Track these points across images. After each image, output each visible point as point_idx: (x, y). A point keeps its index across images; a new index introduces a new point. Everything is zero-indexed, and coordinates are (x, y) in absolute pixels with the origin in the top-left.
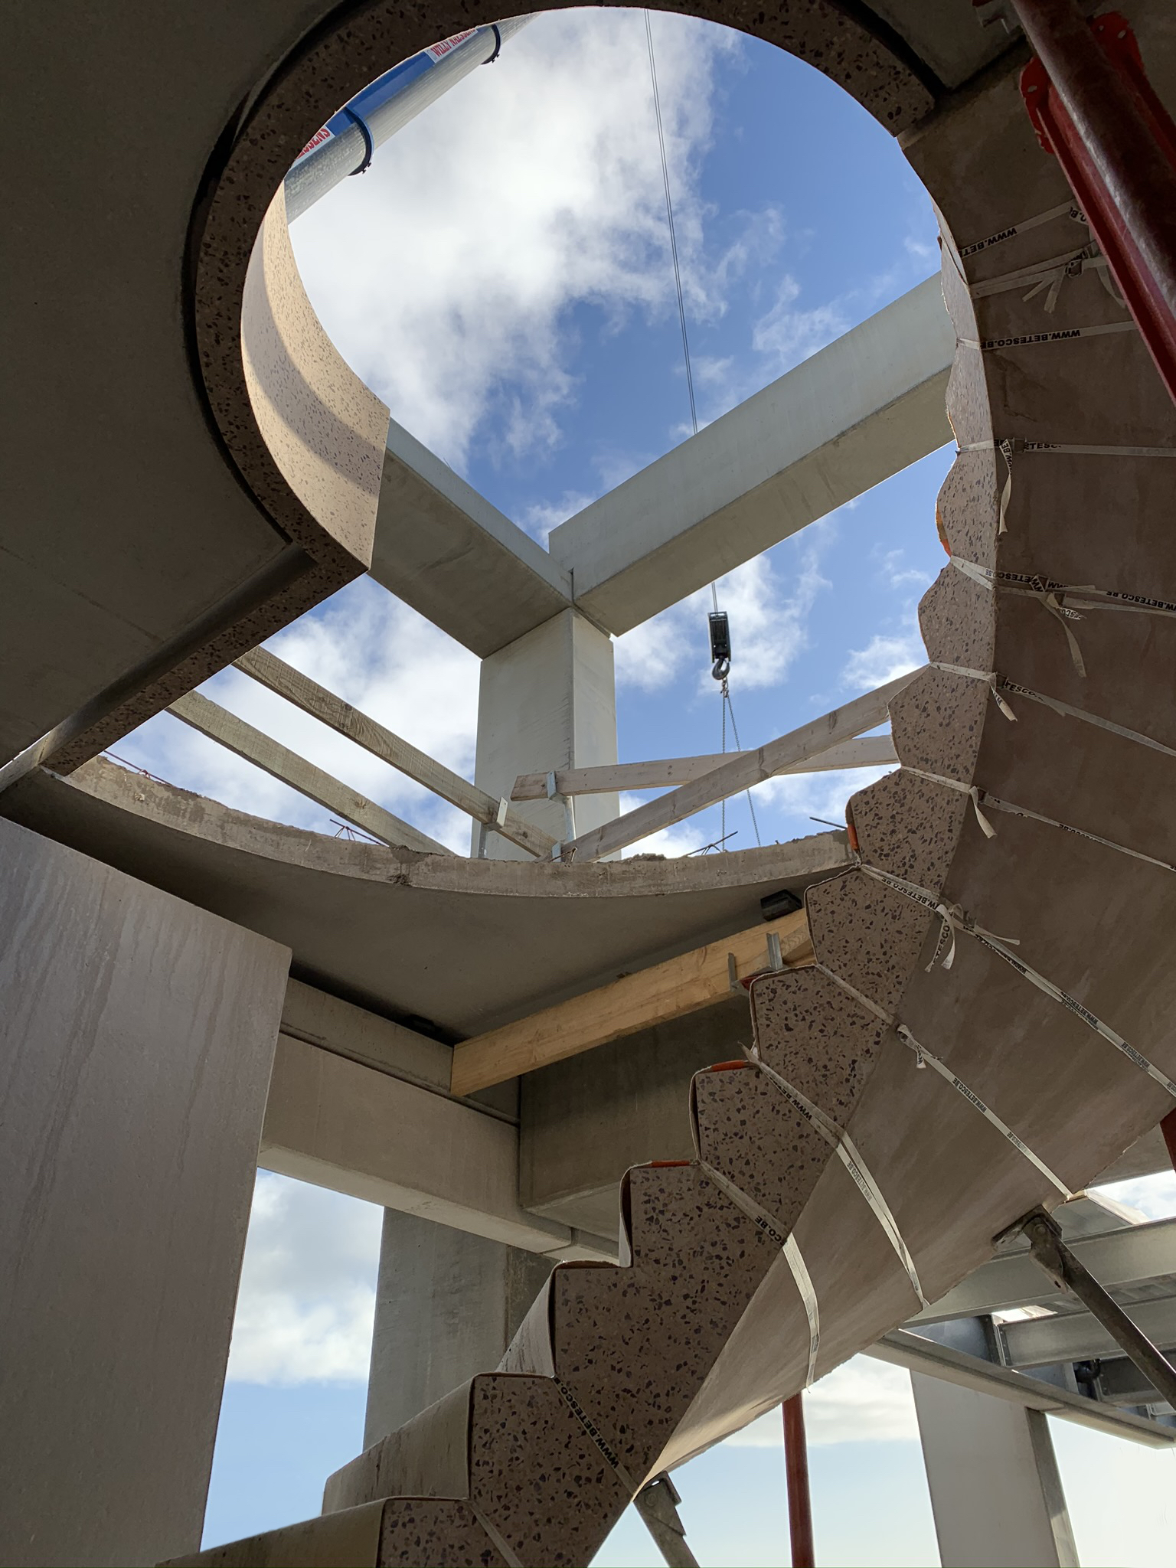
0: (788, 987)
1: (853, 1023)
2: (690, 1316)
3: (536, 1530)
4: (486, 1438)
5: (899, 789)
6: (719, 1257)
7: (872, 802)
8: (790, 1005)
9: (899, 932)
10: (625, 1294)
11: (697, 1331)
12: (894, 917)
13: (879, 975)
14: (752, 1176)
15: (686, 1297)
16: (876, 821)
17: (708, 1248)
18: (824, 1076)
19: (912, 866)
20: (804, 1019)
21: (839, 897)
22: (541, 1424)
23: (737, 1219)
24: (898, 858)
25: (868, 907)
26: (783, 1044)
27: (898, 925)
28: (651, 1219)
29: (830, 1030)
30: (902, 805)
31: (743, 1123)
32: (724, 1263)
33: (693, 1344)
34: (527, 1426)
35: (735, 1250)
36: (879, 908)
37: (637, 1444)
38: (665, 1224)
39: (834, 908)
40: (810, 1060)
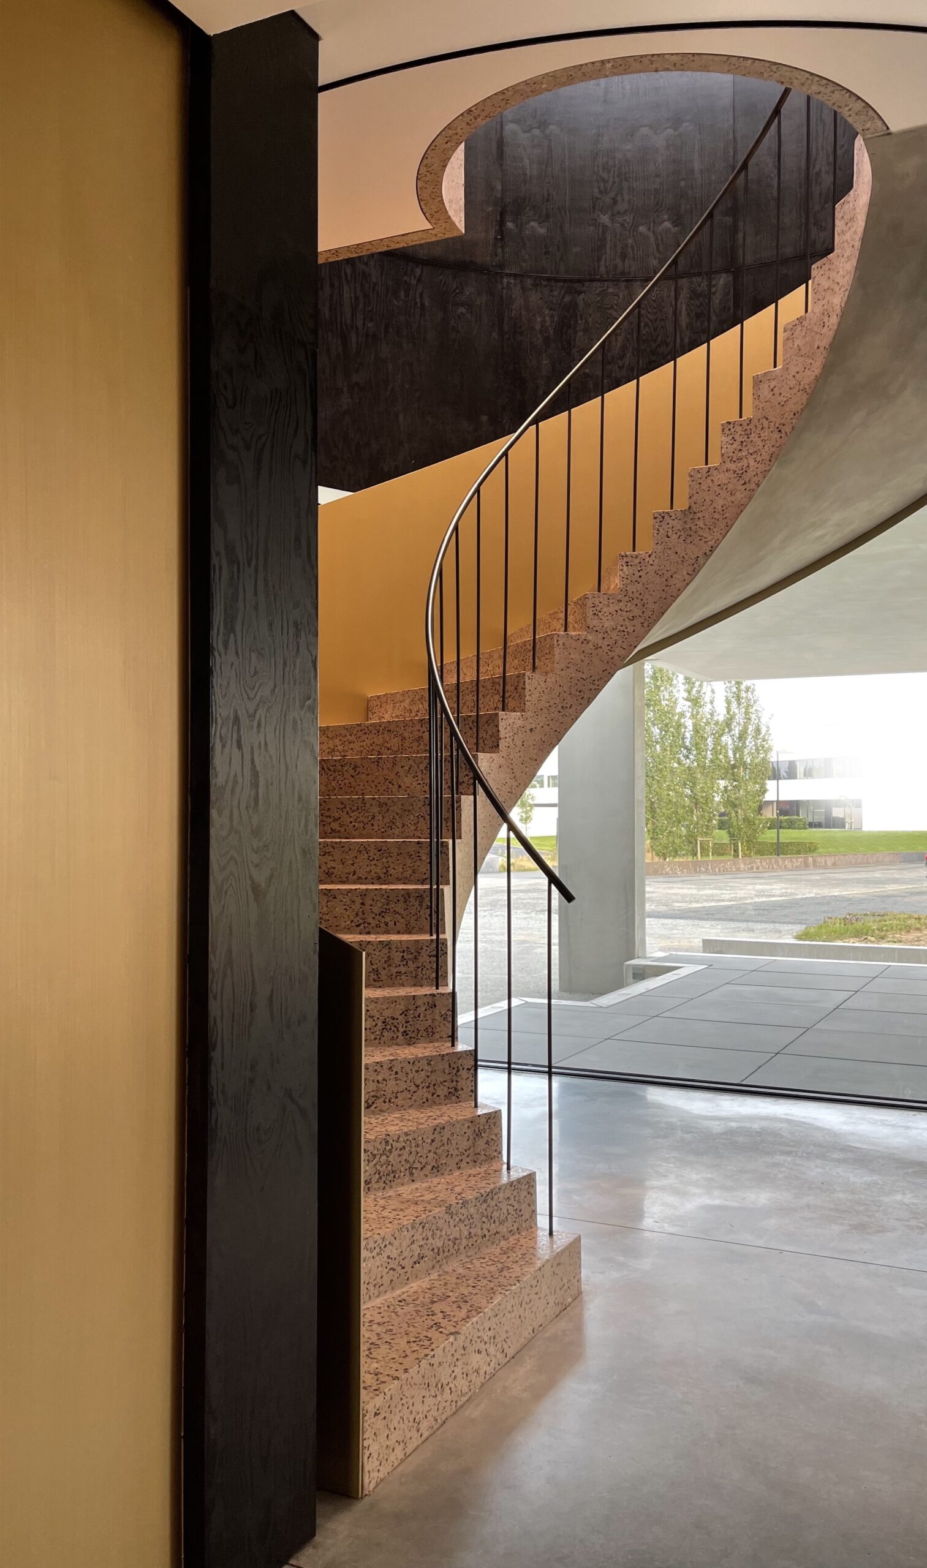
0: (671, 516)
1: (701, 540)
2: (609, 653)
3: (548, 723)
4: (530, 693)
5: (748, 428)
6: (624, 631)
7: (732, 430)
8: (670, 525)
9: (733, 502)
10: (582, 643)
11: (612, 658)
12: (731, 494)
13: (718, 520)
14: (642, 600)
15: (608, 645)
16: (733, 441)
17: (619, 627)
18: (682, 561)
19: (746, 471)
20: (676, 533)
21: (705, 476)
22: (549, 689)
23: (633, 617)
24: (740, 465)
25: (719, 485)
26: (664, 543)
27: (733, 498)
28: (595, 614)
29: (688, 541)
30: (748, 438)
31: (640, 577)
32: (625, 633)
33: (610, 663)
34: (544, 689)
35: (631, 629)
36: (725, 487)
37: (585, 696)
38: (602, 617)
39: (701, 481)
40: (676, 553)
